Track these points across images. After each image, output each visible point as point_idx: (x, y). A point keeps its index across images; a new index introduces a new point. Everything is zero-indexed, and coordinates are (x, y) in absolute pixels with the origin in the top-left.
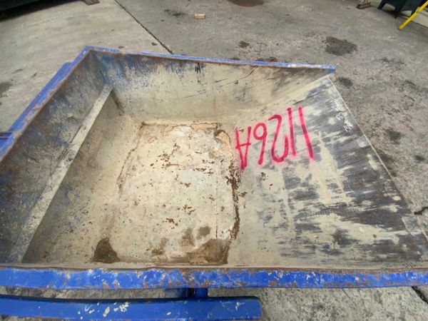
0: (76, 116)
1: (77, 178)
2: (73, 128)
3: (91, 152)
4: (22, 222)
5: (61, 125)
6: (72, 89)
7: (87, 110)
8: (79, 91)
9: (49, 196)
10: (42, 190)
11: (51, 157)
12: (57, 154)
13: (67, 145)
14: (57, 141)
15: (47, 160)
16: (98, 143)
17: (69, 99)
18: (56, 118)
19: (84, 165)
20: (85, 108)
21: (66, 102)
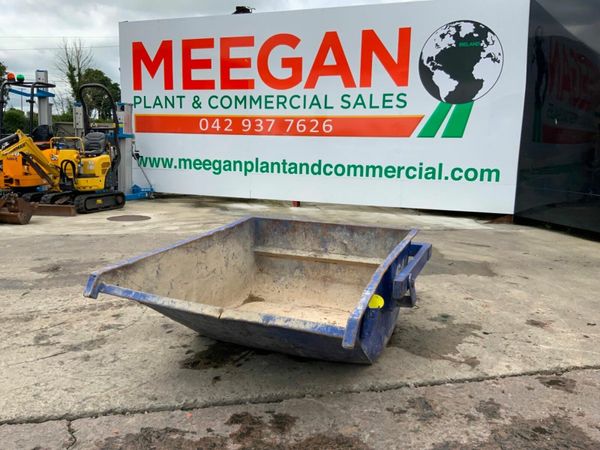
0: (349, 247)
1: (310, 271)
2: (339, 250)
3: (336, 276)
4: (273, 246)
5: (334, 240)
6: (364, 234)
7: (362, 254)
8: (369, 240)
9: (289, 253)
10: (292, 249)
11: (312, 245)
12: (316, 247)
13: (326, 251)
14: (324, 243)
15: (309, 244)
16: (348, 280)
17: (356, 235)
18: (336, 235)
19: (322, 274)
20: (362, 252)
21: (352, 235)
